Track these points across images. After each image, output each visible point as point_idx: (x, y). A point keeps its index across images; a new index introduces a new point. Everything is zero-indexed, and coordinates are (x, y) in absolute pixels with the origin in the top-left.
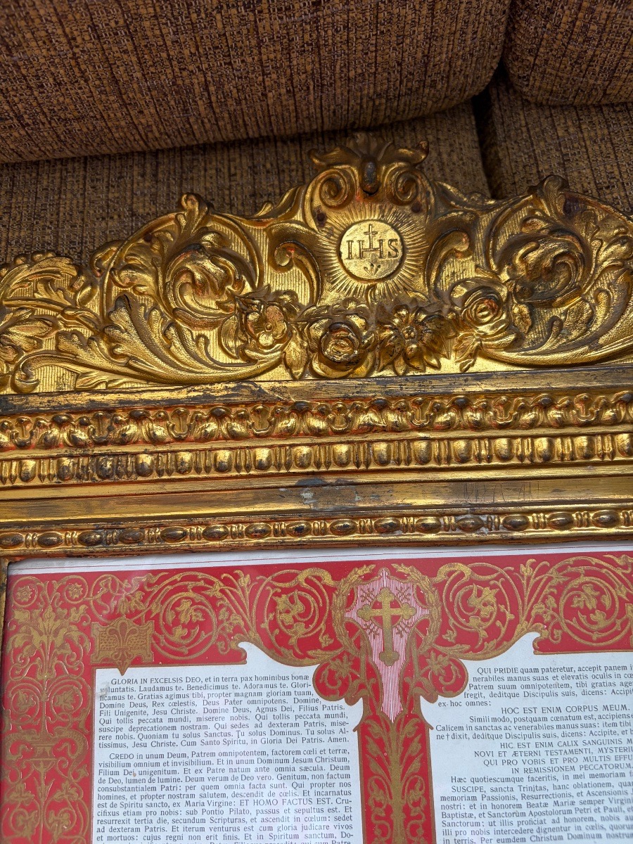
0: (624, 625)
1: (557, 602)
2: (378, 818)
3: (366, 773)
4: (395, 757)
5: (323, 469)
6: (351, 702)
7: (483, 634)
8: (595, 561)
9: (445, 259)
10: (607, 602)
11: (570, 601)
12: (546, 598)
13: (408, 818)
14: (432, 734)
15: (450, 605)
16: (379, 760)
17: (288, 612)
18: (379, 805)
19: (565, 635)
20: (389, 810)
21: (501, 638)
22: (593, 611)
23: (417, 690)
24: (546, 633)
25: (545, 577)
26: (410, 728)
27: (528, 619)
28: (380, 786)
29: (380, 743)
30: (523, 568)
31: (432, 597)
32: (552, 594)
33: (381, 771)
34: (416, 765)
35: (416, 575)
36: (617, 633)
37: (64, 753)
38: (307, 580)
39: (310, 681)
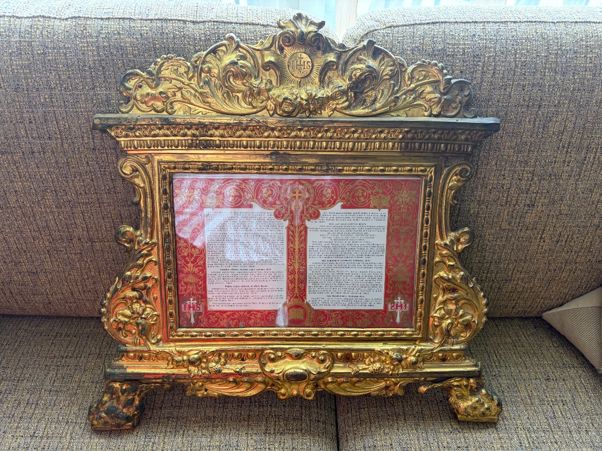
0: (369, 201)
1: (350, 194)
2: (291, 251)
3: (288, 240)
4: (297, 235)
5: (279, 149)
6: (285, 220)
7: (326, 202)
8: (364, 182)
9: (327, 71)
10: (365, 194)
11: (354, 194)
12: (347, 192)
13: (300, 251)
14: (308, 230)
15: (317, 194)
16: (292, 236)
17: (266, 193)
18: (291, 248)
19: (351, 204)
20: (294, 249)
21: (332, 203)
22: (360, 197)
23: (305, 218)
24: (345, 203)
25: (347, 186)
26: (302, 228)
27: (340, 199)
28: (292, 243)
29: (293, 232)
30: (341, 183)
31: (312, 191)
32: (349, 191)
33: (292, 239)
34: (303, 238)
35: (307, 184)
36: (367, 203)
37: (196, 232)
38: (272, 184)
39: (273, 214)
